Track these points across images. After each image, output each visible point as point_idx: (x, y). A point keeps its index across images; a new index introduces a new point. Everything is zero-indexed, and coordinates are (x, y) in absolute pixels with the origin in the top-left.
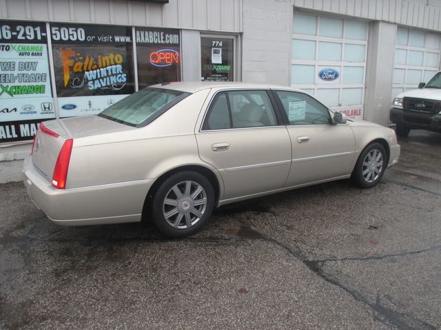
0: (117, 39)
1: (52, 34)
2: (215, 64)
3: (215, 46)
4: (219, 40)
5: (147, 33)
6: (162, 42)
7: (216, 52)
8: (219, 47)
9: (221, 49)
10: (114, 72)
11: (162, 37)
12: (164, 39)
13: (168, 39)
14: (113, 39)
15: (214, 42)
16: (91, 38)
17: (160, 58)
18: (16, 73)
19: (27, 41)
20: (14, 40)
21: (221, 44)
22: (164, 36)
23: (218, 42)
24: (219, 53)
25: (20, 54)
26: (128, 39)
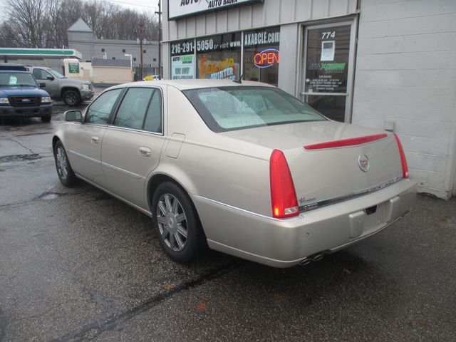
0: (231, 45)
1: (197, 46)
2: (325, 62)
3: (325, 40)
4: (331, 30)
5: (253, 35)
6: (265, 42)
7: (327, 46)
8: (330, 39)
9: (334, 42)
10: (228, 74)
11: (265, 37)
12: (267, 39)
13: (270, 38)
14: (229, 45)
15: (325, 34)
16: (216, 47)
17: (262, 59)
18: (181, 75)
19: (186, 53)
20: (182, 53)
21: (333, 36)
22: (267, 35)
23: (329, 33)
24: (331, 47)
25: (183, 63)
26: (239, 44)
